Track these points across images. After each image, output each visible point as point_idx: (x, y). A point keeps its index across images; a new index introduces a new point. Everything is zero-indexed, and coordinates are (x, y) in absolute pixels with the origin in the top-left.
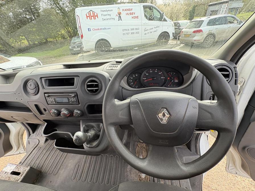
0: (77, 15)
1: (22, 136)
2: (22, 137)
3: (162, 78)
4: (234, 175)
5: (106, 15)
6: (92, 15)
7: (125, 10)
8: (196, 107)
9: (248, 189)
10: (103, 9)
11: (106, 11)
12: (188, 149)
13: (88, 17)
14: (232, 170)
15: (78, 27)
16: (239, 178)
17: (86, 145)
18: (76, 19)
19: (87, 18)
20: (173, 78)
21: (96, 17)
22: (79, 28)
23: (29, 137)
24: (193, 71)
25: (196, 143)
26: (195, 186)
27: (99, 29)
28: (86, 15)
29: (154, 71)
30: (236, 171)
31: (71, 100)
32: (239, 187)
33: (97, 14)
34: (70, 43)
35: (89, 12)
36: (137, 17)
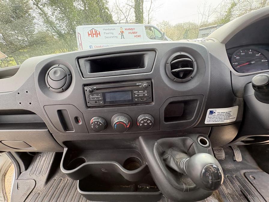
0: (78, 33)
1: (5, 175)
2: (4, 177)
5: (108, 33)
6: (94, 33)
7: (127, 29)
10: (106, 28)
11: (109, 29)
13: (90, 34)
15: (78, 44)
18: (77, 36)
19: (89, 36)
21: (98, 35)
22: (80, 45)
23: (18, 177)
27: (101, 47)
28: (88, 33)
31: (138, 95)
33: (99, 32)
35: (91, 30)
36: (139, 36)
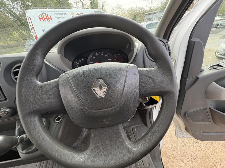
0: (28, 17)
3: (108, 60)
4: (181, 138)
5: (60, 18)
6: (45, 17)
7: (78, 14)
8: (136, 73)
9: (192, 146)
11: (60, 14)
12: (145, 126)
14: (179, 135)
16: (185, 140)
17: (21, 152)
18: (28, 20)
19: (40, 20)
20: (118, 59)
21: (50, 19)
22: (32, 29)
24: (134, 48)
25: (150, 119)
26: (156, 158)
28: (39, 17)
29: (100, 54)
30: (182, 135)
32: (187, 147)
33: (51, 17)
34: (24, 45)
35: (42, 15)
